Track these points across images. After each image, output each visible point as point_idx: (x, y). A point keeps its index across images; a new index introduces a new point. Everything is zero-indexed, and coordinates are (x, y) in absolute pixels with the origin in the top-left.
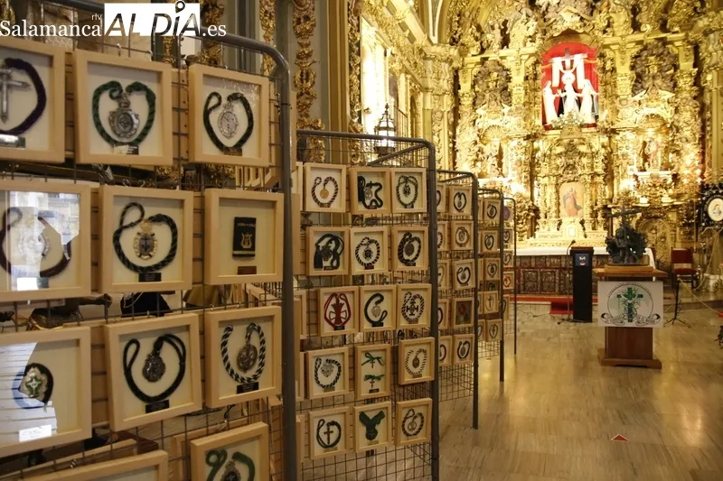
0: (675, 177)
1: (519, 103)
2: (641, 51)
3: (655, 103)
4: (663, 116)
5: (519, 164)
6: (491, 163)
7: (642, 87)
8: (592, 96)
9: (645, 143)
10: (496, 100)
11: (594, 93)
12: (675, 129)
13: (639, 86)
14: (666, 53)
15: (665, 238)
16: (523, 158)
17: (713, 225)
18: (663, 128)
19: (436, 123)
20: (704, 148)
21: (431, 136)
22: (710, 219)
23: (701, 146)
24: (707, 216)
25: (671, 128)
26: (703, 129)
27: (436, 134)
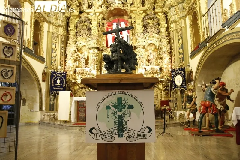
0: (161, 69)
1: (95, 34)
2: (146, 15)
3: (152, 39)
4: (155, 44)
5: (94, 61)
6: (82, 61)
7: (147, 31)
8: (127, 36)
9: (148, 56)
10: (86, 34)
11: (128, 34)
12: (160, 49)
13: (146, 30)
14: (155, 17)
15: (158, 96)
16: (96, 58)
17: (177, 87)
18: (155, 49)
19: (54, 39)
20: (171, 56)
21: (51, 44)
22: (176, 85)
23: (170, 56)
24: (175, 84)
25: (159, 49)
26: (171, 49)
27: (54, 44)
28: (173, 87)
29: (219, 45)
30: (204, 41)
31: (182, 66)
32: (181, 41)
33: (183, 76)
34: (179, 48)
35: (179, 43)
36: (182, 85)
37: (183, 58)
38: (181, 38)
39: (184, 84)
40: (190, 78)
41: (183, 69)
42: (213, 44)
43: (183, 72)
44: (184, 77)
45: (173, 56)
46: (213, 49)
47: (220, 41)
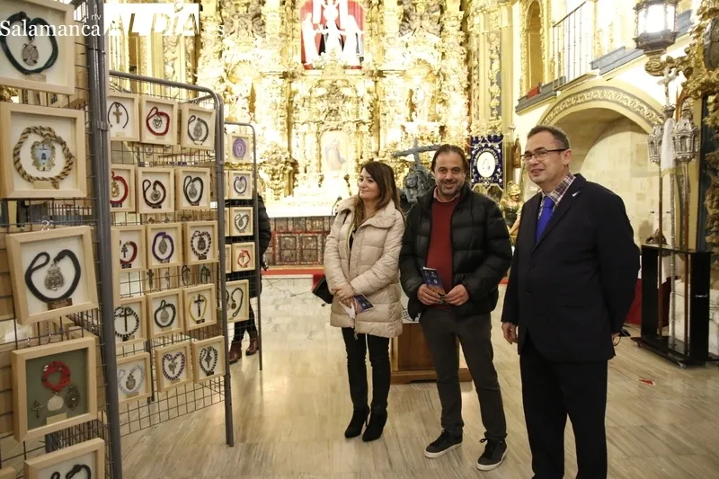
0: (442, 130)
1: (274, 34)
3: (422, 47)
4: (430, 62)
5: (274, 107)
6: (242, 105)
7: (410, 28)
8: (357, 35)
9: (411, 92)
10: (247, 29)
11: (359, 31)
12: (442, 76)
13: (407, 25)
16: (279, 100)
17: (482, 181)
18: (430, 75)
19: (169, 49)
20: (470, 99)
21: (162, 64)
22: (479, 176)
23: (467, 96)
24: (477, 172)
25: (438, 75)
26: (469, 78)
27: (170, 63)
28: (473, 180)
29: (582, 103)
30: (551, 83)
31: (495, 128)
32: (496, 66)
33: (497, 155)
34: (490, 81)
35: (491, 68)
36: (493, 176)
37: (499, 108)
38: (497, 56)
39: (498, 173)
40: (513, 159)
41: (498, 139)
42: (569, 96)
43: (498, 147)
44: (499, 157)
45: (473, 100)
46: (569, 107)
47: (585, 94)
